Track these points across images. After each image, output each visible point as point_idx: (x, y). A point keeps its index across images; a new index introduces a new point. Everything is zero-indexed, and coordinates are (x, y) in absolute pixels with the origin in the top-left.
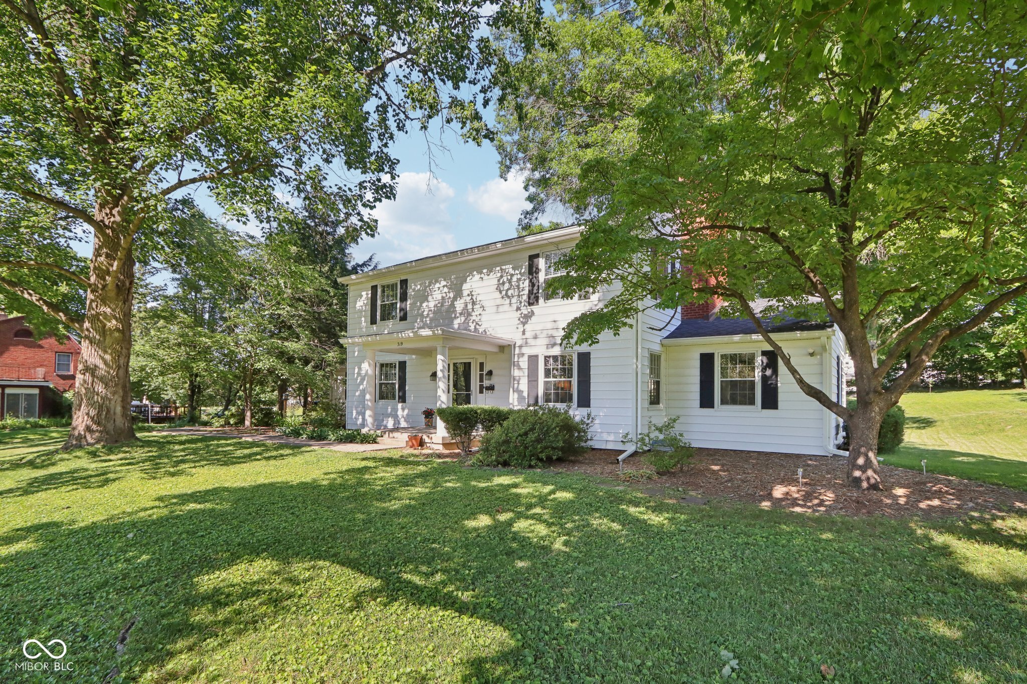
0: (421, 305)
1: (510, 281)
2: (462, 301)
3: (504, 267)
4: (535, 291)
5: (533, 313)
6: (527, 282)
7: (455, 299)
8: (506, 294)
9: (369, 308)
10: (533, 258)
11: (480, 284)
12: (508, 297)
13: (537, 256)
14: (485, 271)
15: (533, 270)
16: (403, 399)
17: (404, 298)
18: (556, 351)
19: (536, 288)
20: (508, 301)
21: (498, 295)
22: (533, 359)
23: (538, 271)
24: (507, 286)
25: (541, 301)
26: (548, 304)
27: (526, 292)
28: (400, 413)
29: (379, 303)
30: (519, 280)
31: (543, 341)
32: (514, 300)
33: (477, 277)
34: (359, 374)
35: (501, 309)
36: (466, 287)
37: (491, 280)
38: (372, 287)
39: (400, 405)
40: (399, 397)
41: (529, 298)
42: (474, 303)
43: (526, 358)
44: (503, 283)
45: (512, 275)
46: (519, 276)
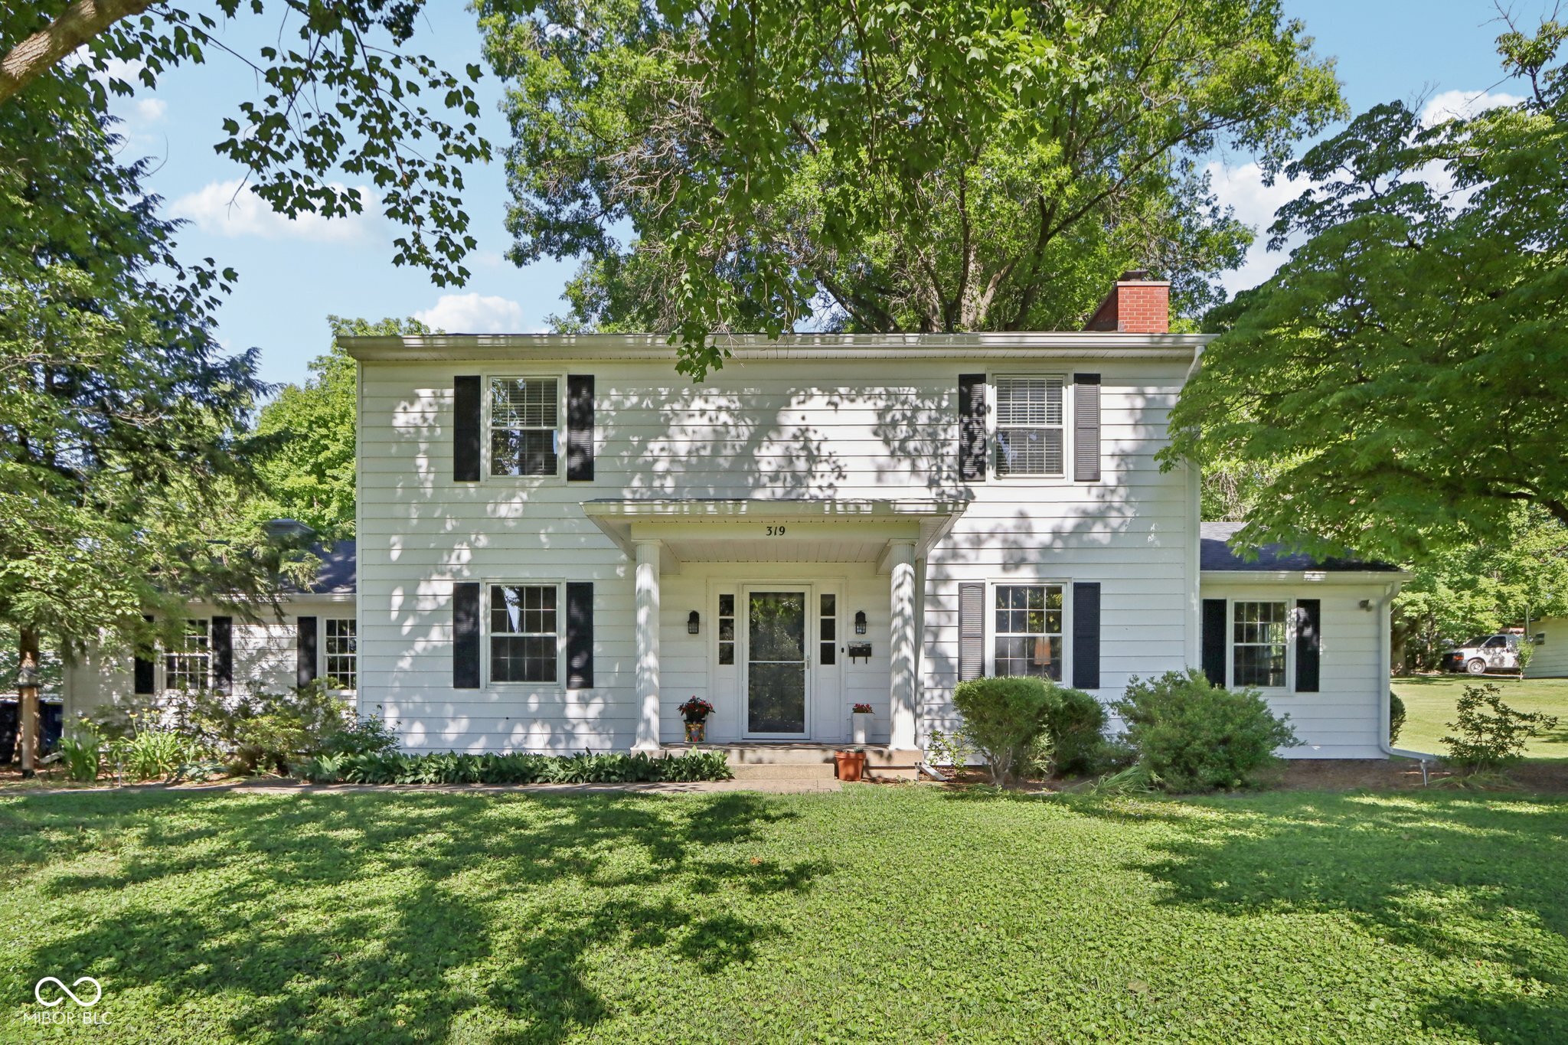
0: (643, 445)
1: (911, 424)
2: (777, 450)
3: (891, 389)
4: (976, 451)
5: (970, 497)
6: (955, 431)
7: (755, 441)
8: (902, 448)
9: (446, 434)
10: (969, 381)
11: (831, 417)
12: (908, 455)
13: (981, 379)
14: (842, 390)
15: (968, 407)
16: (585, 676)
17: (582, 419)
18: (1025, 577)
19: (978, 444)
20: (906, 465)
21: (880, 449)
22: (971, 590)
23: (982, 409)
24: (903, 430)
25: (990, 473)
26: (1003, 482)
27: (954, 448)
28: (573, 711)
29: (486, 424)
30: (933, 422)
31: (993, 553)
32: (923, 464)
33: (819, 401)
34: (405, 611)
35: (889, 478)
36: (791, 419)
37: (861, 413)
38: (460, 382)
39: (572, 695)
40: (571, 671)
41: (962, 464)
42: (812, 458)
43: (953, 588)
44: (894, 424)
45: (916, 409)
46: (934, 414)
